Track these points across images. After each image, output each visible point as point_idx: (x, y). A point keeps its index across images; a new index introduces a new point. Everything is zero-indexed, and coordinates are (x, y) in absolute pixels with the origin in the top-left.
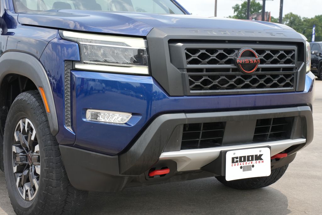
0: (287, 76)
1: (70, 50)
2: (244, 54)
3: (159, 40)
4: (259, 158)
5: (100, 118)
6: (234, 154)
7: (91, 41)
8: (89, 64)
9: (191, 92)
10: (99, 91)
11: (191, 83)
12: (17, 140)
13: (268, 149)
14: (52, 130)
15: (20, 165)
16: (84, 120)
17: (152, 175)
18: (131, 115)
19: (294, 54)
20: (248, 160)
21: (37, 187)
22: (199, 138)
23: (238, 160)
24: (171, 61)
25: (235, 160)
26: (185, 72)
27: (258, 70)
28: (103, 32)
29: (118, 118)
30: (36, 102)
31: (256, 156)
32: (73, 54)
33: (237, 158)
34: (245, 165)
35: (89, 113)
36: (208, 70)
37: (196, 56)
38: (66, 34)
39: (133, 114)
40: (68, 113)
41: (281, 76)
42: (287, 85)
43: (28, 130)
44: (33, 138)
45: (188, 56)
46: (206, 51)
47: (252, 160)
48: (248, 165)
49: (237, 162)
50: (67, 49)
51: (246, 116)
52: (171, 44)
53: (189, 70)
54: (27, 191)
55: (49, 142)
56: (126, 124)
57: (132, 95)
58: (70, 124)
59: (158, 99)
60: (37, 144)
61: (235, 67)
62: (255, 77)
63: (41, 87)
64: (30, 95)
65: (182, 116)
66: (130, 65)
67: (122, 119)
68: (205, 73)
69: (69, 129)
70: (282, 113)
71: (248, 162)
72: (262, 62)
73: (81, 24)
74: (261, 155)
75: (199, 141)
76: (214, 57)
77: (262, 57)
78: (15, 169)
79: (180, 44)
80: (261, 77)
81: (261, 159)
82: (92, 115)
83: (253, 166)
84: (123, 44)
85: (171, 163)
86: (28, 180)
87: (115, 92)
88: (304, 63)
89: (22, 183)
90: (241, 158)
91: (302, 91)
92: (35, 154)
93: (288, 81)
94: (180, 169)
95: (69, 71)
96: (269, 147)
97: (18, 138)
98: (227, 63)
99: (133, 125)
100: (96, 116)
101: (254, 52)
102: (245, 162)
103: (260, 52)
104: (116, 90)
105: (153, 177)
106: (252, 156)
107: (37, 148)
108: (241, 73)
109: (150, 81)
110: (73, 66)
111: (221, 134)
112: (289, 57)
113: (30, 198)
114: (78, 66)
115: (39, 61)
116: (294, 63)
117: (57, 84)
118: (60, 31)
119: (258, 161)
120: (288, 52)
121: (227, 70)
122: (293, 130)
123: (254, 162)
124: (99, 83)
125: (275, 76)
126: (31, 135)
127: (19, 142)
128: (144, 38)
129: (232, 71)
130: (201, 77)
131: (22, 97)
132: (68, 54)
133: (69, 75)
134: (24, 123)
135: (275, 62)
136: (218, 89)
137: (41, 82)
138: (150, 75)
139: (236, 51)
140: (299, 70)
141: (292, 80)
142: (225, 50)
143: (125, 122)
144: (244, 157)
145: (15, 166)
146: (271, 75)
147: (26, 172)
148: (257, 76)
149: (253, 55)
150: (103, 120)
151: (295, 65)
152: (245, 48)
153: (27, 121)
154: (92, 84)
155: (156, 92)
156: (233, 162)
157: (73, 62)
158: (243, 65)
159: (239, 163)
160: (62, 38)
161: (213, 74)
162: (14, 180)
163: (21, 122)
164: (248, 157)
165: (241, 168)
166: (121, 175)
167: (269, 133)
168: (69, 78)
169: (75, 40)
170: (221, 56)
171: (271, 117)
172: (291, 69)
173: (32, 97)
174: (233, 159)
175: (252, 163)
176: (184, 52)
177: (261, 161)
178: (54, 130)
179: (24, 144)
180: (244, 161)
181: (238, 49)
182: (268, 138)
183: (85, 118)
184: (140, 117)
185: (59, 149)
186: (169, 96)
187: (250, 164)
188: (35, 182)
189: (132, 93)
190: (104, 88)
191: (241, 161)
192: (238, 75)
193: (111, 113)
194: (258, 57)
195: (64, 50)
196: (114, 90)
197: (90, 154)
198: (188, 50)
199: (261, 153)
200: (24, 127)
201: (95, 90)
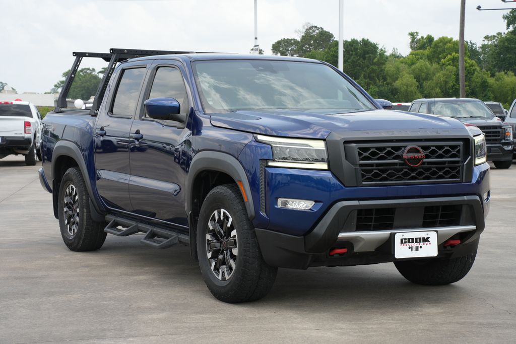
0: (453, 169)
1: (263, 150)
2: (410, 151)
3: (336, 143)
4: (426, 240)
5: (289, 205)
6: (403, 236)
7: (280, 143)
8: (278, 161)
9: (364, 183)
10: (285, 184)
11: (363, 176)
12: (211, 228)
13: (435, 233)
14: (249, 216)
15: (214, 250)
16: (276, 207)
17: (332, 254)
18: (314, 203)
19: (460, 149)
20: (416, 242)
21: (234, 266)
22: (372, 222)
23: (407, 241)
24: (346, 159)
25: (404, 241)
26: (358, 167)
27: (423, 163)
28: (289, 136)
29: (303, 205)
30: (233, 194)
31: (424, 238)
32: (266, 154)
33: (405, 239)
34: (413, 246)
35: (280, 201)
36: (378, 165)
37: (366, 154)
38: (260, 137)
39: (315, 201)
40: (263, 202)
41: (446, 169)
42: (453, 177)
43: (223, 219)
44: (229, 225)
45: (360, 154)
46: (376, 149)
47: (420, 242)
48: (416, 246)
49: (405, 242)
50: (260, 149)
51: (413, 203)
52: (346, 145)
53: (361, 165)
54: (223, 272)
55: (246, 226)
56: (310, 209)
57: (313, 187)
58: (264, 210)
59: (336, 190)
60: (233, 229)
61: (403, 162)
62: (421, 170)
63: (240, 181)
64: (226, 188)
65: (355, 203)
66: (313, 162)
67: (306, 206)
68: (375, 167)
69: (263, 214)
70: (448, 201)
71: (416, 244)
72: (427, 157)
73: (272, 129)
74: (428, 238)
75: (372, 225)
76: (382, 154)
77: (427, 152)
78: (209, 255)
79: (354, 145)
80: (427, 170)
81: (429, 242)
82: (282, 203)
83: (421, 247)
84: (307, 145)
85: (348, 244)
86: (224, 262)
87: (298, 184)
88: (470, 157)
89: (218, 267)
90: (409, 239)
91: (471, 182)
92: (231, 239)
93: (454, 173)
94: (356, 249)
95: (264, 168)
96: (437, 231)
97: (213, 226)
98: (394, 159)
99: (315, 211)
100: (285, 203)
101: (420, 149)
102: (413, 244)
103: (425, 148)
104: (299, 182)
105: (333, 255)
106: (420, 239)
107: (234, 233)
108: (407, 167)
109: (329, 175)
110: (267, 163)
111: (392, 219)
112: (454, 152)
113: (227, 277)
114: (270, 164)
115: (237, 159)
116: (459, 157)
117: (252, 178)
118: (255, 135)
119: (425, 243)
120: (453, 147)
121: (395, 164)
122: (461, 218)
123: (422, 244)
124: (285, 177)
125: (440, 169)
126: (228, 223)
127: (213, 230)
128: (324, 140)
129: (400, 165)
130: (372, 171)
131: (219, 190)
132: (262, 153)
133: (263, 170)
134: (219, 213)
135: (441, 156)
136: (387, 181)
137: (240, 177)
138: (329, 170)
139: (403, 149)
140: (465, 163)
141: (458, 172)
142: (393, 148)
143: (309, 208)
144: (413, 239)
145: (209, 253)
146: (437, 168)
147: (221, 257)
148: (423, 169)
149: (418, 151)
150: (291, 207)
151: (460, 159)
152: (410, 146)
153: (223, 210)
154: (279, 178)
155: (334, 184)
156: (402, 242)
157: (267, 160)
158: (409, 160)
159: (408, 244)
160: (257, 141)
161: (383, 169)
162: (209, 265)
163: (216, 212)
164: (416, 239)
165: (410, 248)
166: (306, 253)
167: (439, 220)
168: (264, 174)
169: (268, 142)
170: (389, 154)
171: (439, 205)
172: (457, 162)
173: (228, 190)
174: (402, 240)
175: (419, 244)
176: (357, 151)
177: (428, 243)
178: (251, 216)
179: (219, 232)
180: (413, 242)
181: (405, 147)
182: (438, 225)
183: (277, 205)
184: (322, 204)
185: (254, 232)
186: (345, 186)
187: (418, 245)
188: (232, 262)
189: (313, 184)
190: (289, 181)
191: (409, 242)
192: (405, 169)
193: (298, 201)
194: (423, 153)
195: (258, 150)
196: (297, 182)
197: (280, 235)
198: (360, 149)
199: (428, 236)
200: (219, 216)
201: (282, 183)
